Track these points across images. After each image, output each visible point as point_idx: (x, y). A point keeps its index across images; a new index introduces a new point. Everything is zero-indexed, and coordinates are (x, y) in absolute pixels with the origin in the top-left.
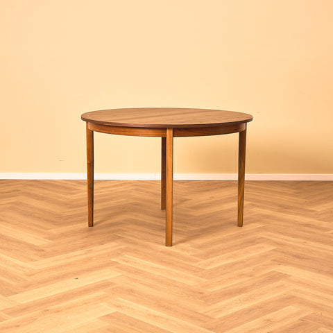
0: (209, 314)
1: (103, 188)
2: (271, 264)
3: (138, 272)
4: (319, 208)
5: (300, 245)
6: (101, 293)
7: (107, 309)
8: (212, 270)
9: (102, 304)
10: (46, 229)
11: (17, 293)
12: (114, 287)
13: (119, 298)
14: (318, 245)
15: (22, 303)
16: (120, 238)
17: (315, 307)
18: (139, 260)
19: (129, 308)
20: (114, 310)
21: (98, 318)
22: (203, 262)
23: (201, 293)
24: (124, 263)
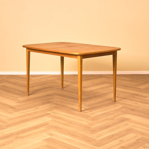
0: (94, 138)
1: (43, 78)
2: (121, 114)
3: (60, 118)
4: (142, 87)
5: (134, 104)
6: (43, 128)
7: (46, 136)
8: (93, 117)
9: (43, 134)
10: (17, 98)
11: (4, 129)
12: (48, 125)
13: (51, 131)
14: (142, 104)
15: (6, 133)
16: (51, 102)
17: (143, 134)
18: (60, 112)
19: (56, 135)
20: (49, 136)
21: (42, 141)
22: (90, 113)
23: (90, 128)
24: (53, 114)
